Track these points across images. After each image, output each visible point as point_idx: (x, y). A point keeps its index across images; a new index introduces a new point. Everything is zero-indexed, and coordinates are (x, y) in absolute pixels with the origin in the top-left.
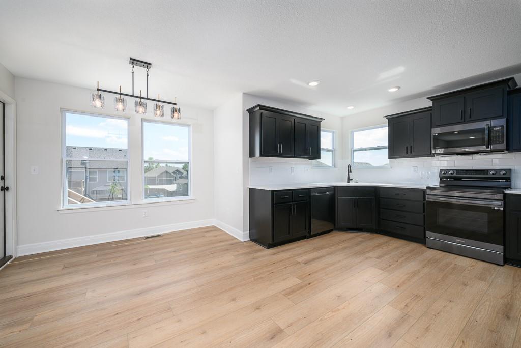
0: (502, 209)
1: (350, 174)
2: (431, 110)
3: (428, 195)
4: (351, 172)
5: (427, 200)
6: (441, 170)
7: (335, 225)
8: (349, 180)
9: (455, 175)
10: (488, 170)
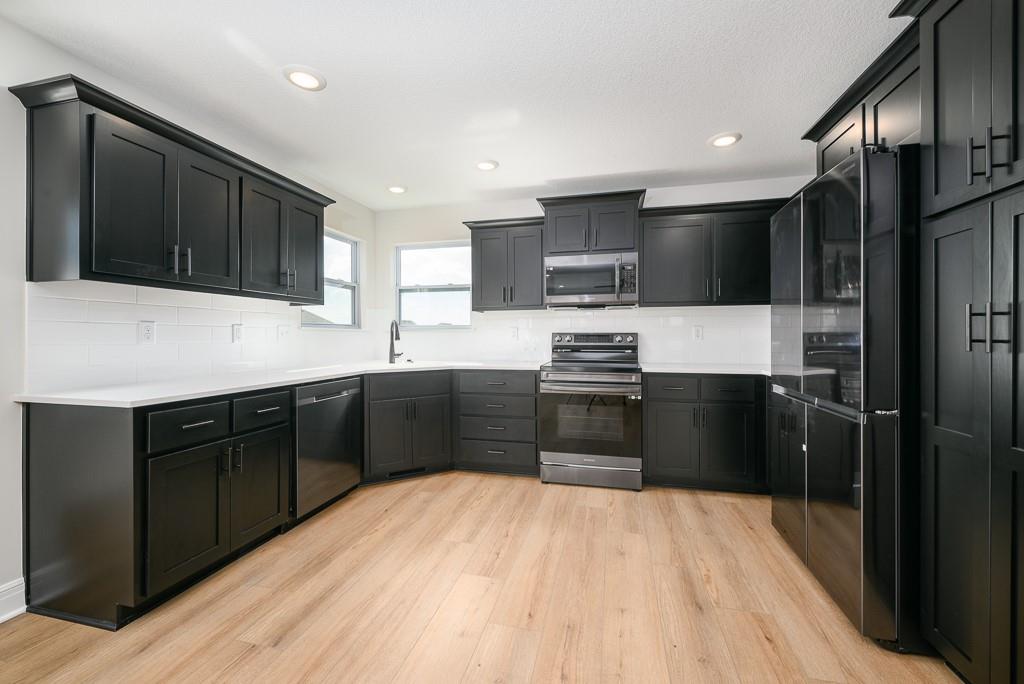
0: (640, 398)
1: (395, 342)
2: (542, 223)
3: (543, 381)
4: (398, 338)
5: (542, 391)
6: (554, 335)
7: (362, 470)
8: (393, 356)
9: (572, 343)
10: (613, 335)
